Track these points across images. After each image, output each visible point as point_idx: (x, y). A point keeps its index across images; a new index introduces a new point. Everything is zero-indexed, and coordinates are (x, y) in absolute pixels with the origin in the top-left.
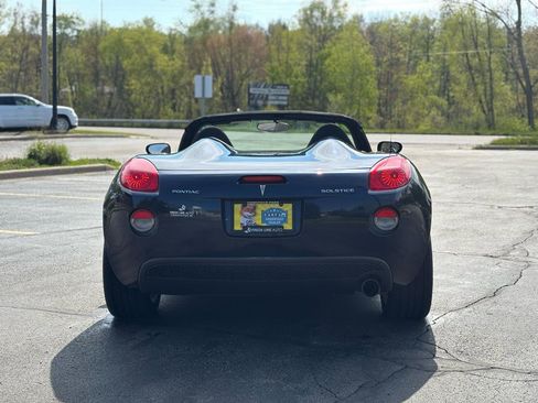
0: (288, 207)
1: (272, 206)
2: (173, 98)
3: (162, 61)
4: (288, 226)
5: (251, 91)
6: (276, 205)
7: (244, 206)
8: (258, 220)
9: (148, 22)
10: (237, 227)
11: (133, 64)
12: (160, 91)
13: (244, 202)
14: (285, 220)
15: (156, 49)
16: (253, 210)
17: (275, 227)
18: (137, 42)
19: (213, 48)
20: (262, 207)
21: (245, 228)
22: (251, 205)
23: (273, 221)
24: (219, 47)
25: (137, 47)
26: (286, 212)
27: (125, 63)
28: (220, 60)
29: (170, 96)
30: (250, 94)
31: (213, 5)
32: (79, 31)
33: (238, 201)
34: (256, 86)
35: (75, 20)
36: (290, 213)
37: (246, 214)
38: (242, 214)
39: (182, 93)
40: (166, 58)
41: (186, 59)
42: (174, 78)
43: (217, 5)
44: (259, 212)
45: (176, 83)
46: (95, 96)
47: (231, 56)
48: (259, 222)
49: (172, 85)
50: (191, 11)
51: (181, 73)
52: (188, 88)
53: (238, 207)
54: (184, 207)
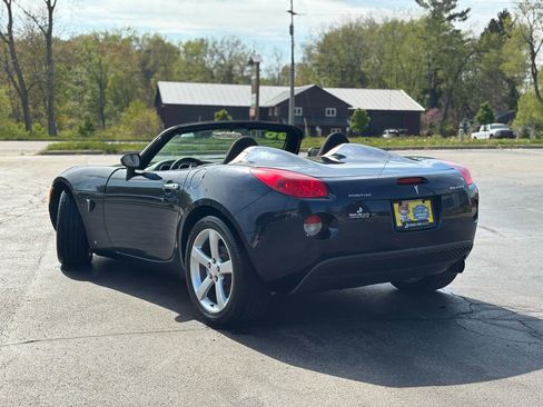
0: (428, 204)
1: (418, 203)
4: (431, 220)
6: (420, 203)
7: (400, 204)
10: (399, 224)
13: (399, 201)
14: (428, 215)
16: (407, 208)
17: (423, 221)
20: (412, 205)
21: (404, 224)
22: (404, 203)
23: (421, 216)
26: (428, 208)
33: (396, 201)
36: (430, 208)
37: (403, 211)
38: (400, 212)
44: (410, 209)
48: (412, 219)
53: (396, 206)
54: (361, 210)
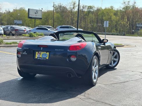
0: (48, 53)
1: (44, 53)
2: (116, 27)
3: (114, 17)
4: (47, 58)
5: (137, 25)
6: (45, 53)
8: (41, 56)
9: (112, 7)
10: (36, 58)
11: (106, 18)
12: (112, 25)
14: (47, 57)
15: (112, 14)
17: (44, 58)
18: (107, 13)
19: (128, 14)
20: (42, 53)
21: (38, 58)
22: (40, 52)
23: (44, 57)
24: (130, 14)
25: (107, 14)
26: (47, 55)
27: (104, 18)
28: (129, 17)
29: (115, 27)
30: (136, 26)
31: (129, 2)
32: (94, 10)
33: (37, 51)
34: (138, 24)
35: (93, 7)
36: (48, 55)
37: (38, 54)
38: (37, 54)
39: (118, 26)
40: (115, 16)
41: (120, 17)
42: (117, 22)
43: (130, 2)
44: (41, 54)
45: (117, 23)
46: (96, 26)
47: (133, 16)
49: (116, 24)
50: (123, 4)
51: (119, 21)
52: (120, 24)
54: (25, 52)
